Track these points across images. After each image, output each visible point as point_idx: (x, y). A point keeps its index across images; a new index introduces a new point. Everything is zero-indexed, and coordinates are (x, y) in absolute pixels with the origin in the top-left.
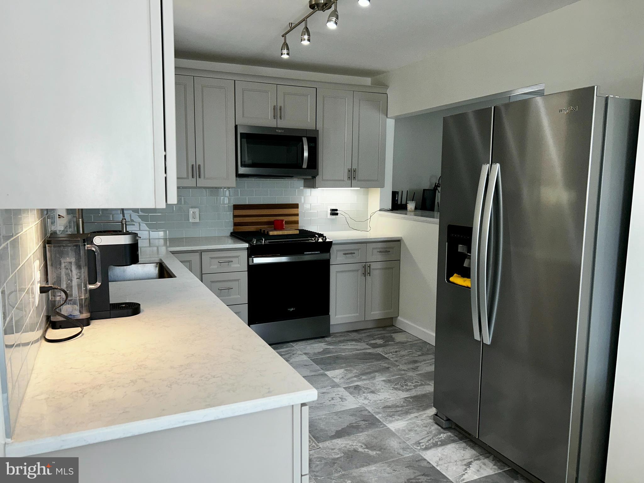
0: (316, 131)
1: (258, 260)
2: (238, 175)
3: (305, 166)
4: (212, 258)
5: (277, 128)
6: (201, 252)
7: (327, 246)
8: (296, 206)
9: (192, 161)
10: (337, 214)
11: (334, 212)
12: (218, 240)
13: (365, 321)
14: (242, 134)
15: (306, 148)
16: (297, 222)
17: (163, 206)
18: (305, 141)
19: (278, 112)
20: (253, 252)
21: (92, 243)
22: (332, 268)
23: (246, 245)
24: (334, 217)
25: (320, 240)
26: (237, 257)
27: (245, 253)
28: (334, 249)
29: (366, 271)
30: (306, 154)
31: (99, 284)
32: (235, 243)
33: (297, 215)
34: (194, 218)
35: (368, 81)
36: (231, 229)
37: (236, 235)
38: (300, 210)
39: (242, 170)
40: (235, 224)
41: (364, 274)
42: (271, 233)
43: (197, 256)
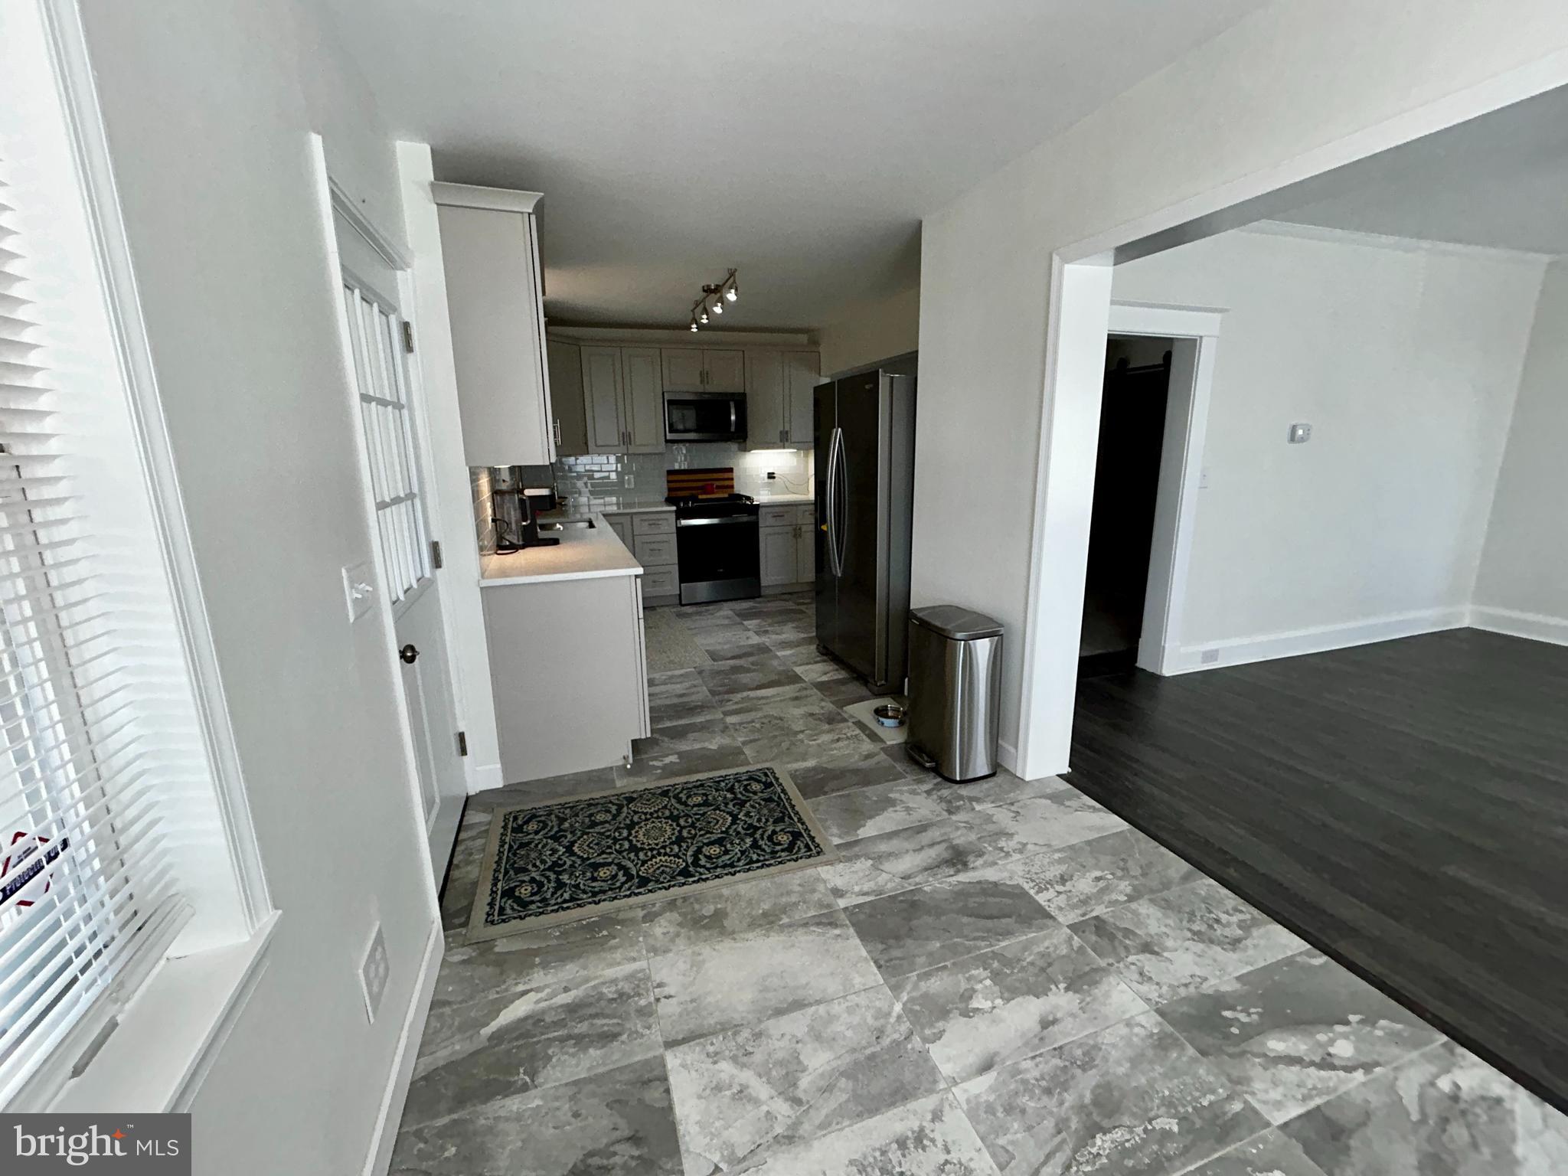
0: (744, 395)
1: (685, 522)
2: (667, 441)
3: (733, 429)
4: (642, 520)
5: (705, 393)
6: (632, 514)
7: (755, 509)
8: (731, 470)
9: (622, 429)
10: (774, 478)
11: (771, 476)
12: (655, 504)
13: (797, 583)
14: (669, 401)
15: (733, 411)
16: (732, 487)
17: (548, 463)
18: (732, 404)
19: (704, 377)
20: (681, 514)
21: (523, 493)
22: (761, 530)
23: (674, 508)
24: (771, 481)
25: (748, 503)
26: (666, 519)
27: (674, 516)
28: (762, 511)
29: (797, 533)
30: (733, 418)
31: (529, 522)
32: (669, 506)
33: (732, 479)
34: (629, 484)
35: (803, 338)
36: (666, 495)
37: (669, 501)
38: (735, 474)
39: (669, 436)
40: (670, 490)
41: (795, 536)
42: (700, 497)
43: (629, 517)
